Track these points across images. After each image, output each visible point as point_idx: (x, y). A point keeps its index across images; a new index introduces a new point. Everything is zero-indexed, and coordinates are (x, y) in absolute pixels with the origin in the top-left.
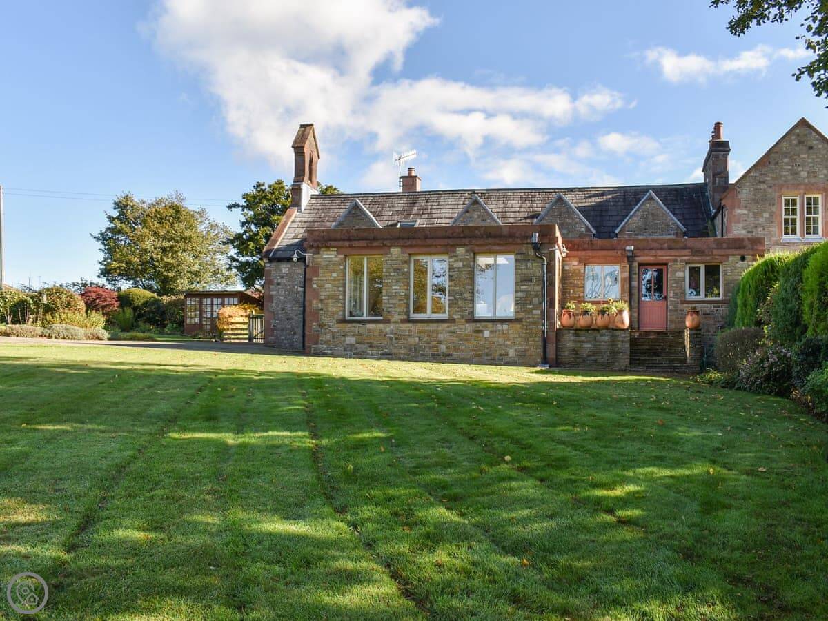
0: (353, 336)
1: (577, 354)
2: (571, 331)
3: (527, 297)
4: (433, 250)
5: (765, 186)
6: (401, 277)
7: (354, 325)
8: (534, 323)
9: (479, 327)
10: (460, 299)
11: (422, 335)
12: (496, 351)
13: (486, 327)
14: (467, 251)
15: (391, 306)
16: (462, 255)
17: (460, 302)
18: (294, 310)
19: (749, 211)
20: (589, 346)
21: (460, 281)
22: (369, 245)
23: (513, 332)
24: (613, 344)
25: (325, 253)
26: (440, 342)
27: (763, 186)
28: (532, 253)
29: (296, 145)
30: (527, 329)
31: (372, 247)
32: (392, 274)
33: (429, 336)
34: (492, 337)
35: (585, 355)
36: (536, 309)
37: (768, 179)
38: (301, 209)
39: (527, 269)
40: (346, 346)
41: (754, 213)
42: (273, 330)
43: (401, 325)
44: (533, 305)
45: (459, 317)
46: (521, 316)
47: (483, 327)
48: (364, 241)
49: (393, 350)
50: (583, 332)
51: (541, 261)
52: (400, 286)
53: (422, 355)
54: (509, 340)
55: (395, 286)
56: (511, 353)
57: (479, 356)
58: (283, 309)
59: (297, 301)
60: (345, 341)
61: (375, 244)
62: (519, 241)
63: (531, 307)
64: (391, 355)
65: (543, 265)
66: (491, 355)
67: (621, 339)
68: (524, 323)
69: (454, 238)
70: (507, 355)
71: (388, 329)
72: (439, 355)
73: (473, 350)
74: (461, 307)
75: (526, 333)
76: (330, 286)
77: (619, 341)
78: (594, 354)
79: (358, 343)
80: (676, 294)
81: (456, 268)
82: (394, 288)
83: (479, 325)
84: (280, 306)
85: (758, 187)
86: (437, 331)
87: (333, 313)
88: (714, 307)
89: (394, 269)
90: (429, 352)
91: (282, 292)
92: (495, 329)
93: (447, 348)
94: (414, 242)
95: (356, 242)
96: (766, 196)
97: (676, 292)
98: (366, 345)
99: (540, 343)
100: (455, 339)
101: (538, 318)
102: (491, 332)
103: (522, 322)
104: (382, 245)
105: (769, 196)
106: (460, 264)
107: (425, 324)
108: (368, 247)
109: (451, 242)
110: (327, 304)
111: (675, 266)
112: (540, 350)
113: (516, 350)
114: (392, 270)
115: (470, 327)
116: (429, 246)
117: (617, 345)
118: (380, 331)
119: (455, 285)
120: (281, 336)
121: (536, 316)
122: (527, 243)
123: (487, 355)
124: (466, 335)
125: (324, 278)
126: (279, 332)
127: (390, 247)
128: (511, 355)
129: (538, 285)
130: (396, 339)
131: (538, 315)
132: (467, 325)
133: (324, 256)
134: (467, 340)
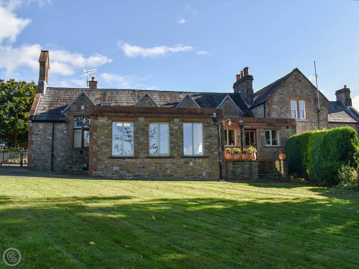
0: (118, 166)
1: (234, 174)
2: (231, 162)
3: (211, 145)
4: (162, 119)
5: (284, 96)
6: (145, 133)
7: (119, 159)
8: (215, 158)
9: (187, 161)
10: (178, 146)
11: (157, 165)
12: (196, 173)
13: (191, 160)
14: (180, 121)
15: (140, 149)
16: (177, 123)
17: (177, 147)
18: (47, 150)
19: (278, 107)
20: (240, 169)
21: (177, 136)
22: (127, 115)
23: (204, 163)
24: (250, 168)
25: (101, 119)
26: (167, 169)
27: (283, 96)
28: (212, 123)
29: (41, 61)
30: (211, 161)
31: (128, 116)
32: (140, 132)
33: (161, 165)
34: (194, 166)
35: (238, 174)
36: (216, 151)
37: (285, 93)
38: (43, 95)
39: (210, 131)
40: (113, 172)
41: (280, 108)
42: (33, 160)
43: (146, 160)
44: (214, 149)
45: (176, 155)
46: (208, 154)
47: (189, 160)
48: (124, 113)
49: (141, 173)
50: (237, 163)
51: (217, 127)
52: (144, 138)
53: (157, 176)
54: (202, 167)
55: (142, 138)
56: (204, 174)
57: (188, 176)
58: (40, 148)
59: (48, 144)
60: (113, 169)
61: (130, 115)
62: (206, 117)
63: (213, 150)
64: (140, 176)
65: (218, 129)
66: (193, 175)
67: (254, 166)
68: (210, 159)
69: (173, 113)
70: (202, 175)
71: (138, 162)
72: (166, 176)
73: (184, 173)
74: (178, 150)
75: (211, 163)
76: (104, 137)
77: (253, 167)
78: (242, 174)
79: (120, 170)
80: (261, 144)
81: (174, 129)
82: (141, 139)
83: (187, 159)
84: (38, 147)
85: (281, 96)
86: (165, 163)
87: (105, 153)
88: (277, 149)
89: (141, 129)
90: (161, 174)
91: (39, 139)
92: (195, 161)
93: (170, 171)
94: (152, 115)
95: (120, 114)
96: (284, 100)
97: (261, 142)
98: (125, 171)
99: (218, 169)
100: (175, 167)
101: (216, 156)
102: (193, 163)
103: (209, 158)
104: (134, 116)
105: (286, 100)
106: (177, 128)
107: (158, 159)
108: (126, 117)
109: (172, 116)
110: (102, 148)
111: (260, 130)
112: (218, 172)
113: (206, 172)
114: (139, 130)
115: (182, 161)
116: (160, 117)
117: (252, 169)
118: (133, 163)
119: (174, 138)
120: (38, 163)
121: (216, 155)
122: (210, 118)
123: (192, 175)
124: (181, 165)
125: (100, 133)
126: (37, 161)
127: (138, 117)
128: (204, 175)
129: (216, 139)
130: (143, 167)
131: (217, 154)
132: (181, 159)
133: (100, 121)
134: (181, 167)
